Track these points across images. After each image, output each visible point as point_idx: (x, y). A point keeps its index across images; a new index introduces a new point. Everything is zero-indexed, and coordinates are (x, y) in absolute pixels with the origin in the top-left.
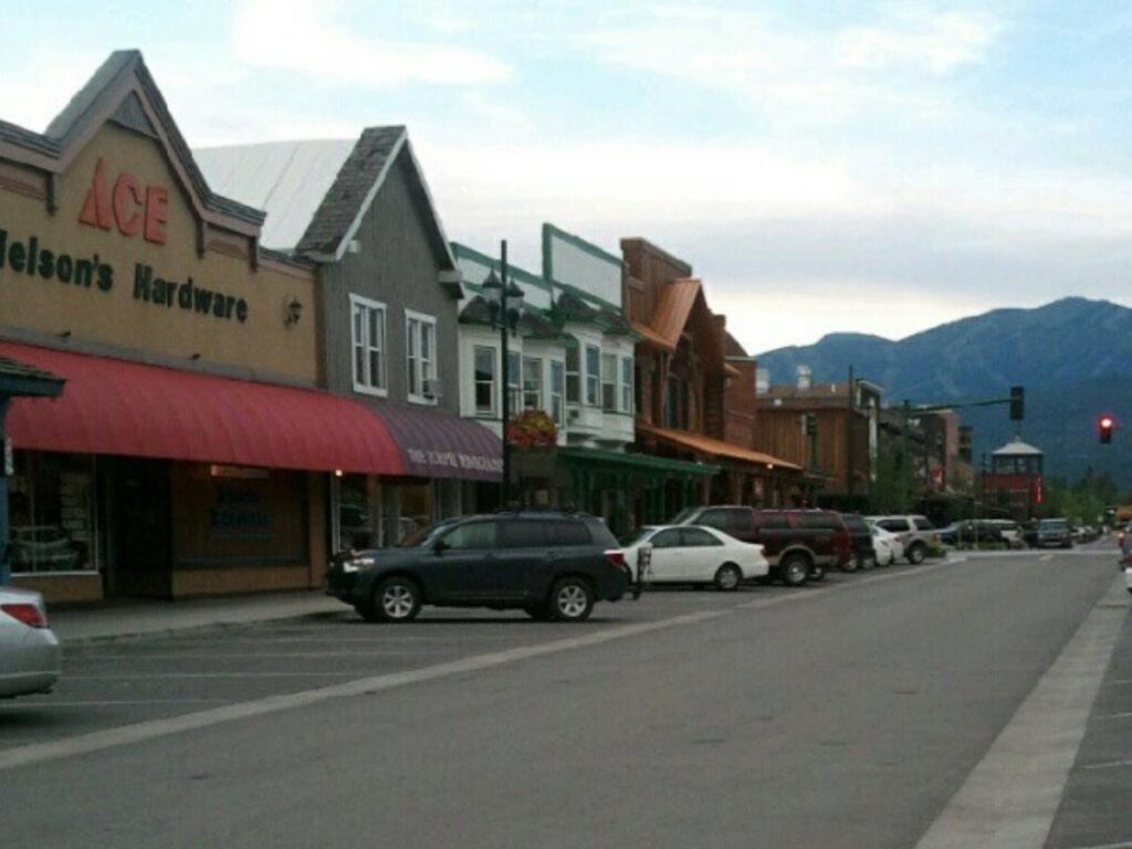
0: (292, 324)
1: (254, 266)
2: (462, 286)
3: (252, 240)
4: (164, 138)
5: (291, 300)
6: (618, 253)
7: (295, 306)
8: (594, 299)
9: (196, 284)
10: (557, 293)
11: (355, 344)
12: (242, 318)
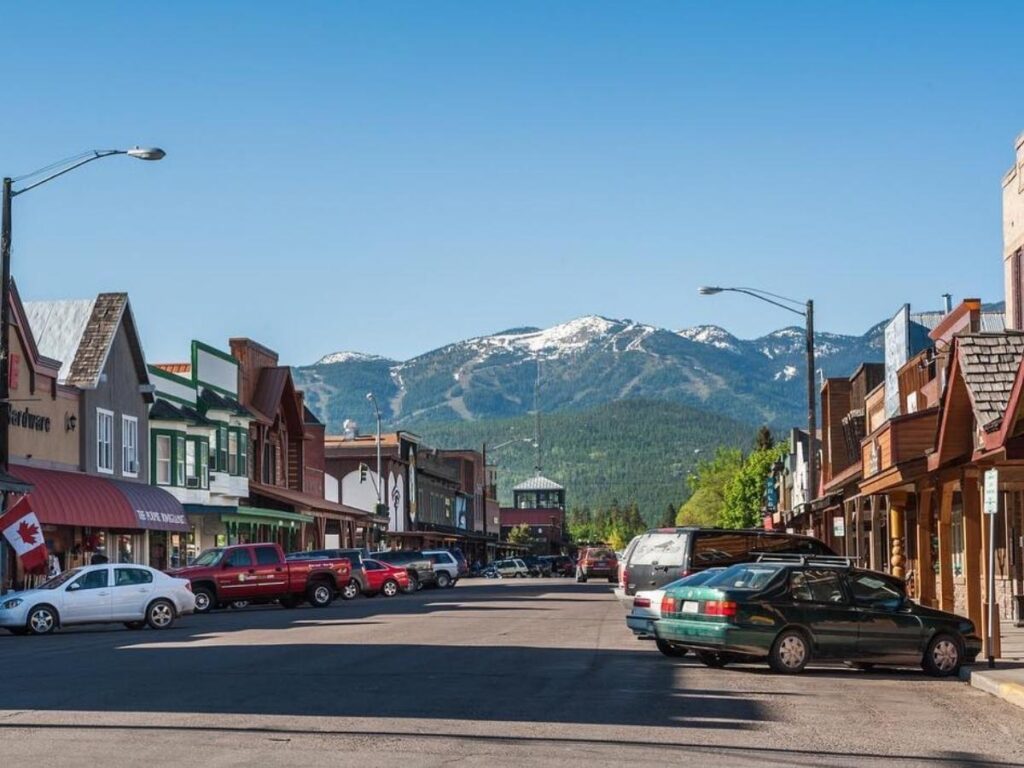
0: (70, 431)
1: (54, 395)
2: (154, 394)
3: (54, 380)
4: (20, 325)
5: (70, 416)
6: (228, 351)
7: (73, 418)
8: (222, 391)
9: (30, 412)
10: (200, 389)
11: (98, 441)
12: (47, 430)
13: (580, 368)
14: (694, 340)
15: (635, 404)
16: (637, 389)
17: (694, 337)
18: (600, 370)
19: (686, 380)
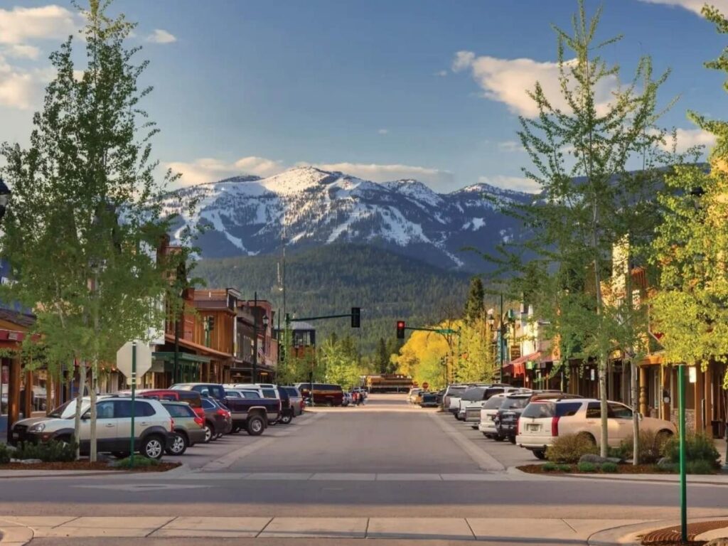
13: (296, 213)
14: (397, 192)
15: (343, 246)
16: (344, 234)
17: (397, 189)
18: (314, 217)
19: (388, 227)
